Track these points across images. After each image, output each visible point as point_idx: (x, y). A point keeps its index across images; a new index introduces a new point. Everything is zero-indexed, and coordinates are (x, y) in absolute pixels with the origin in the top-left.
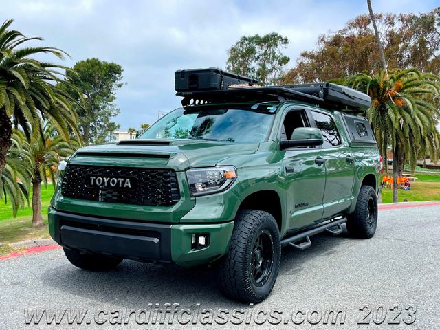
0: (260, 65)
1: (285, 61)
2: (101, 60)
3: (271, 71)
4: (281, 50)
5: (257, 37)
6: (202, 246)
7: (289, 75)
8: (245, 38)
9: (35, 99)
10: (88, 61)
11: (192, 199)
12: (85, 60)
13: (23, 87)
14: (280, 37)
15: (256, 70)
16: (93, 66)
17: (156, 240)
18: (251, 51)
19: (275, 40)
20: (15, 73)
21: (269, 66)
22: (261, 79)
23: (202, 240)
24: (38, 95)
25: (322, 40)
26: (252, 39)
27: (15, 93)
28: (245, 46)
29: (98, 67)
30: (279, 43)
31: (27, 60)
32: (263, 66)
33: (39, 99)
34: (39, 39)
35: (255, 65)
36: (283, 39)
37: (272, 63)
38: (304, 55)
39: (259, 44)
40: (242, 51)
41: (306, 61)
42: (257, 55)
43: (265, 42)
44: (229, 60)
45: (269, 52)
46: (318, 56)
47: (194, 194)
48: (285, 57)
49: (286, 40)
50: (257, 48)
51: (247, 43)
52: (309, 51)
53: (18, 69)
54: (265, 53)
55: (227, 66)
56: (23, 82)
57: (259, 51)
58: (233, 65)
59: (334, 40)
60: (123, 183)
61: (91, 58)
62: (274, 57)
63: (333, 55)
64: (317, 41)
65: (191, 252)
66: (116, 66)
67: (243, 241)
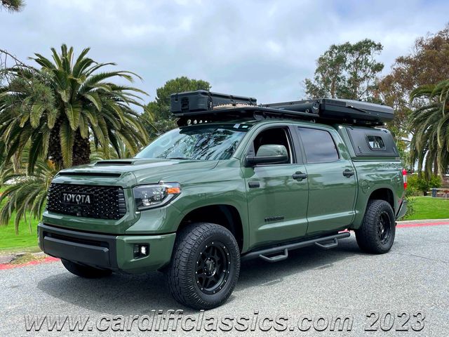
0: (351, 73)
1: (379, 68)
2: (190, 79)
3: (363, 80)
4: (374, 57)
5: (348, 45)
6: (143, 255)
7: (383, 82)
8: (334, 47)
9: (107, 121)
10: (177, 80)
11: (137, 213)
12: (175, 79)
13: (97, 110)
14: (373, 43)
15: (347, 80)
16: (182, 85)
17: (106, 250)
18: (341, 60)
19: (368, 47)
20: (90, 97)
21: (361, 74)
22: (353, 87)
23: (143, 250)
24: (110, 116)
25: (420, 43)
26: (342, 47)
27: (89, 116)
28: (334, 55)
29: (186, 85)
30: (372, 50)
31: (101, 85)
32: (355, 74)
33: (111, 120)
34: (113, 64)
35: (345, 74)
36: (376, 45)
37: (364, 71)
38: (400, 60)
39: (350, 52)
40: (332, 60)
41: (403, 66)
42: (347, 64)
43: (357, 50)
44: (317, 71)
45: (361, 59)
46: (415, 61)
47: (139, 209)
48: (379, 64)
49: (380, 46)
50: (348, 56)
51: (336, 51)
52: (405, 56)
53: (92, 94)
54: (357, 62)
55: (315, 77)
56: (96, 105)
57: (350, 59)
58: (322, 75)
59: (434, 43)
60: (85, 198)
61: (180, 77)
62: (366, 63)
63: (431, 59)
64: (414, 45)
65: (133, 260)
66: (204, 83)
67: (187, 251)
